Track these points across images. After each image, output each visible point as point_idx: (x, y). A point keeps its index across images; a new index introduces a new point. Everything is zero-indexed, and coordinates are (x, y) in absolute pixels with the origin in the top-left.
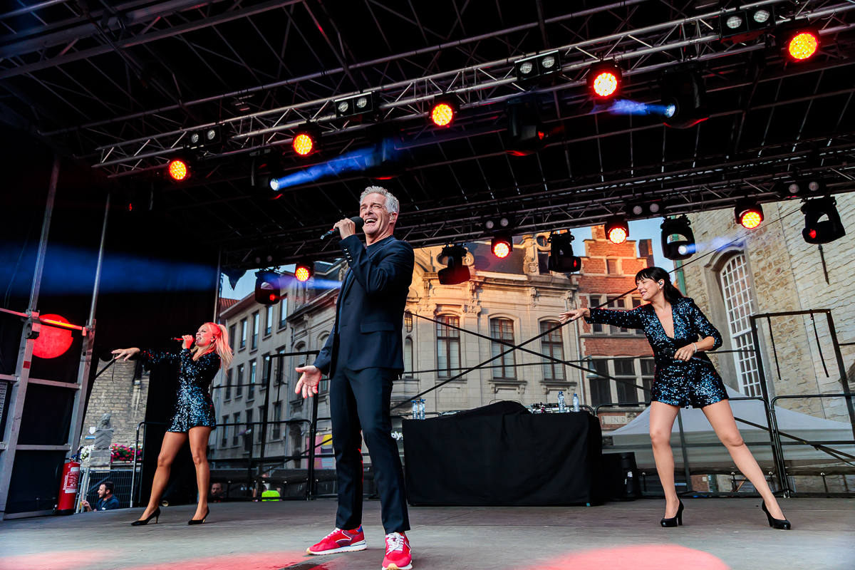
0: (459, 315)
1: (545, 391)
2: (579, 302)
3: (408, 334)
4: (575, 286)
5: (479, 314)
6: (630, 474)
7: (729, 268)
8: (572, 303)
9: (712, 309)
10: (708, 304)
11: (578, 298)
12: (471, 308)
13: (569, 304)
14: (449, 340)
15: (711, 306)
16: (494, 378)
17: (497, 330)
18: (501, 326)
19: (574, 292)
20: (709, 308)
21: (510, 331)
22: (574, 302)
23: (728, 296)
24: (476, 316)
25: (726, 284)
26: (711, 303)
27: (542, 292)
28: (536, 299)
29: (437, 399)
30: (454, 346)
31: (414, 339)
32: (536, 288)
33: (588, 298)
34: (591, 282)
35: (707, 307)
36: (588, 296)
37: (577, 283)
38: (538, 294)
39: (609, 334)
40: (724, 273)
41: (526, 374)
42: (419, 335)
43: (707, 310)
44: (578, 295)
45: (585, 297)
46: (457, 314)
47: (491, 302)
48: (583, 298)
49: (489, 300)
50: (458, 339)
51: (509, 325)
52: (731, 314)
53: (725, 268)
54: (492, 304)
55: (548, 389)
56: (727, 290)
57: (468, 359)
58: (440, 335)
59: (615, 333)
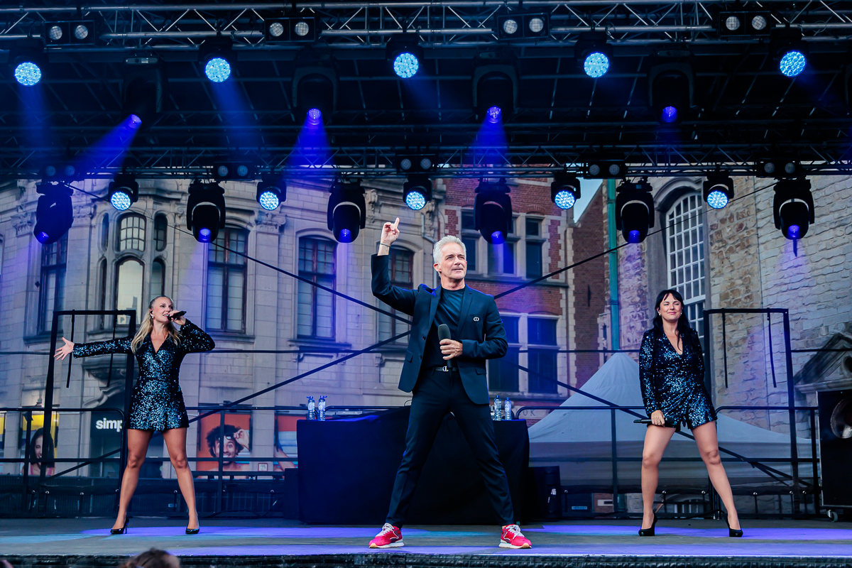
0: (249, 227)
1: (378, 362)
2: (444, 219)
3: (158, 254)
4: (441, 192)
5: (282, 228)
6: (554, 492)
7: (678, 208)
8: (433, 221)
9: (650, 266)
10: (645, 258)
11: (444, 212)
12: (270, 216)
13: (428, 222)
14: (227, 269)
15: (650, 261)
16: (299, 336)
17: (309, 257)
18: (315, 250)
19: (438, 202)
20: (646, 263)
21: (329, 260)
22: (436, 219)
23: (673, 249)
24: (276, 231)
25: (672, 233)
26: (649, 257)
27: (387, 199)
28: (377, 210)
29: (203, 366)
30: (236, 280)
31: (168, 264)
32: (378, 190)
33: (459, 214)
34: (466, 188)
35: (643, 261)
36: (458, 210)
37: (444, 188)
38: (381, 202)
39: (486, 276)
40: (672, 216)
41: (350, 333)
42: (177, 257)
43: (643, 266)
44: (443, 208)
45: (455, 211)
46: (244, 225)
47: (303, 210)
48: (451, 214)
49: (300, 205)
50: (243, 269)
51: (329, 249)
52: (674, 274)
53: (673, 209)
54: (305, 213)
55: (384, 358)
56: (672, 240)
57: (258, 303)
58: (213, 259)
59: (494, 274)
